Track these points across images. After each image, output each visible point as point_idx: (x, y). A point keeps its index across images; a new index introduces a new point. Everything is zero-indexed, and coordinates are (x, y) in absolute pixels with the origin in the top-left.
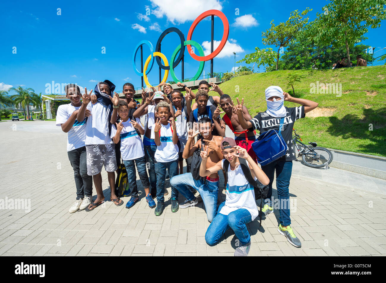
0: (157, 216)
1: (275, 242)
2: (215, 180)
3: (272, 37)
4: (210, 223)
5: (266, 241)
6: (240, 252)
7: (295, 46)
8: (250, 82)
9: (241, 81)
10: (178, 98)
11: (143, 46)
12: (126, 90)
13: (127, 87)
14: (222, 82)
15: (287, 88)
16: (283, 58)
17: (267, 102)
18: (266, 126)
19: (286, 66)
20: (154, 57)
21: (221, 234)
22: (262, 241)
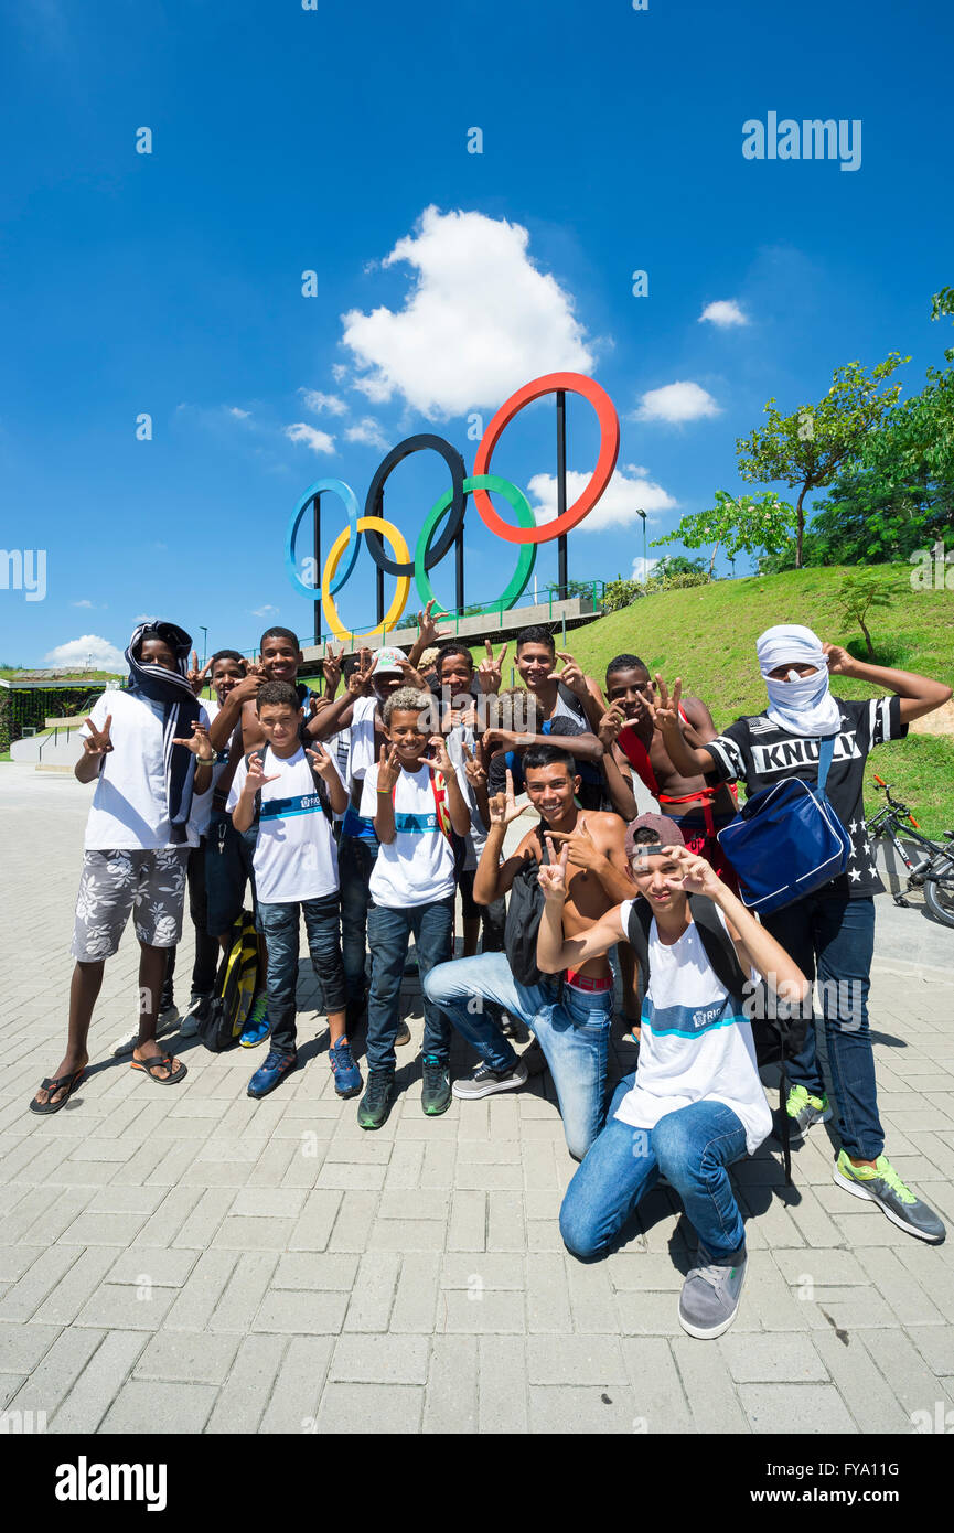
0: (366, 1128)
1: (845, 1249)
2: (597, 986)
3: (773, 454)
4: (578, 1164)
5: (808, 1246)
6: (704, 1292)
7: (859, 483)
8: (703, 613)
9: (668, 609)
10: (459, 672)
11: (323, 497)
12: (272, 653)
13: (275, 642)
14: (600, 613)
15: (840, 630)
16: (819, 523)
17: (769, 683)
18: (768, 766)
19: (831, 552)
20: (359, 534)
21: (625, 1209)
22: (791, 1245)
